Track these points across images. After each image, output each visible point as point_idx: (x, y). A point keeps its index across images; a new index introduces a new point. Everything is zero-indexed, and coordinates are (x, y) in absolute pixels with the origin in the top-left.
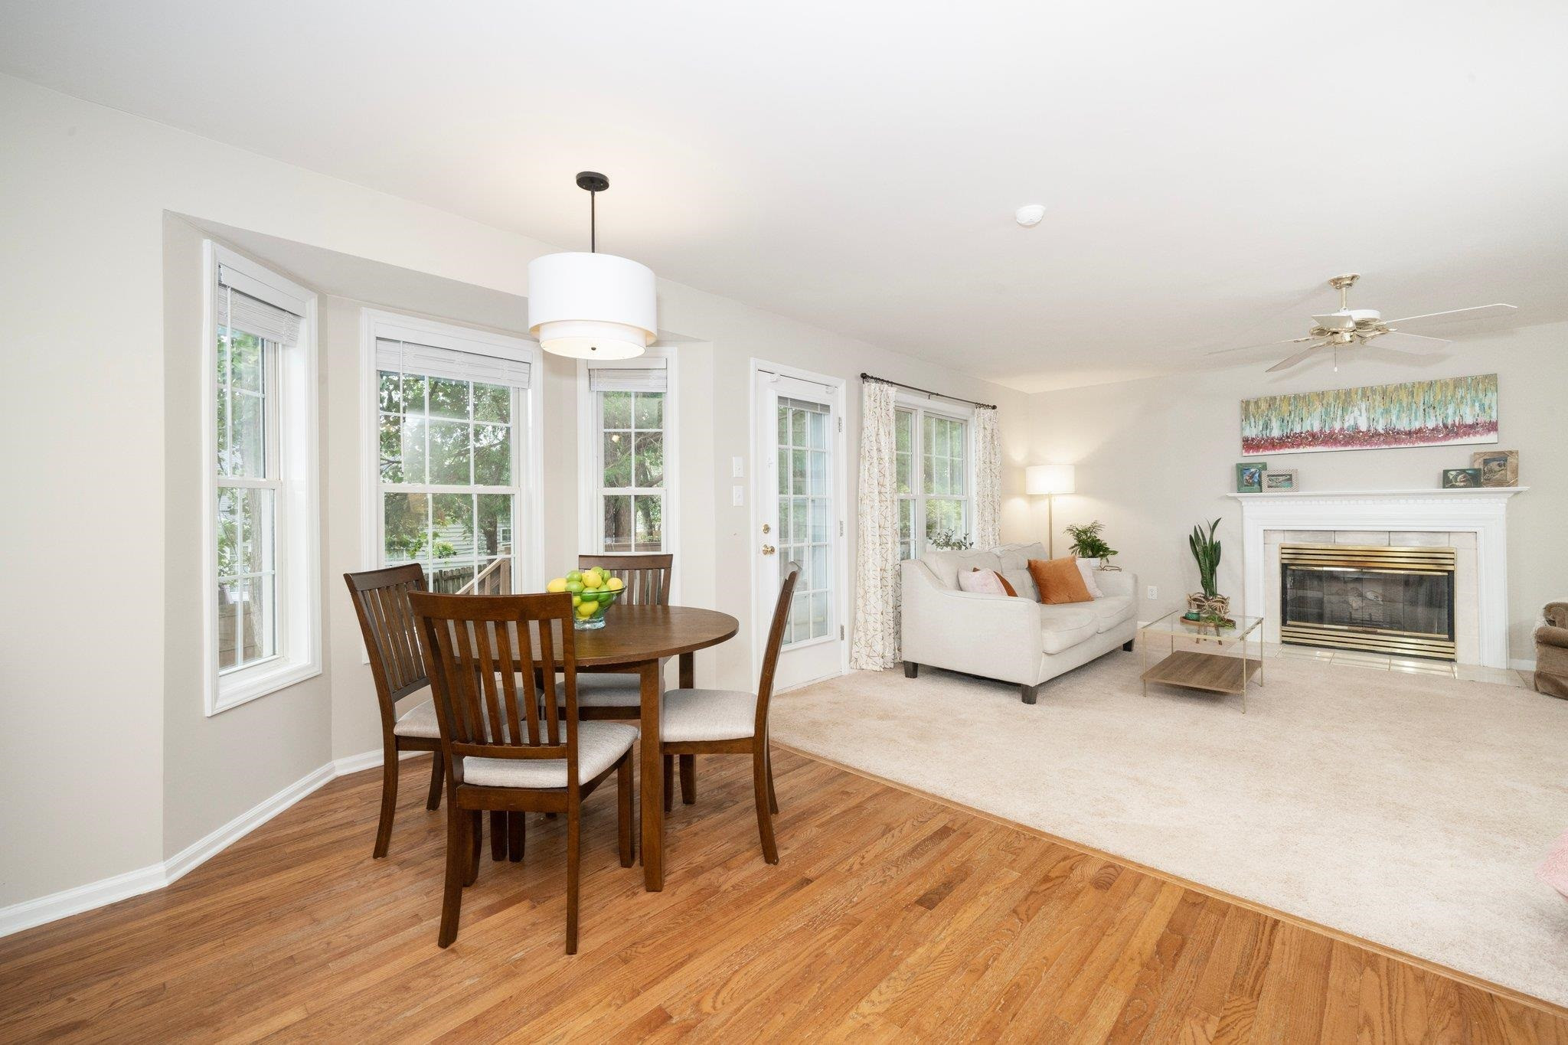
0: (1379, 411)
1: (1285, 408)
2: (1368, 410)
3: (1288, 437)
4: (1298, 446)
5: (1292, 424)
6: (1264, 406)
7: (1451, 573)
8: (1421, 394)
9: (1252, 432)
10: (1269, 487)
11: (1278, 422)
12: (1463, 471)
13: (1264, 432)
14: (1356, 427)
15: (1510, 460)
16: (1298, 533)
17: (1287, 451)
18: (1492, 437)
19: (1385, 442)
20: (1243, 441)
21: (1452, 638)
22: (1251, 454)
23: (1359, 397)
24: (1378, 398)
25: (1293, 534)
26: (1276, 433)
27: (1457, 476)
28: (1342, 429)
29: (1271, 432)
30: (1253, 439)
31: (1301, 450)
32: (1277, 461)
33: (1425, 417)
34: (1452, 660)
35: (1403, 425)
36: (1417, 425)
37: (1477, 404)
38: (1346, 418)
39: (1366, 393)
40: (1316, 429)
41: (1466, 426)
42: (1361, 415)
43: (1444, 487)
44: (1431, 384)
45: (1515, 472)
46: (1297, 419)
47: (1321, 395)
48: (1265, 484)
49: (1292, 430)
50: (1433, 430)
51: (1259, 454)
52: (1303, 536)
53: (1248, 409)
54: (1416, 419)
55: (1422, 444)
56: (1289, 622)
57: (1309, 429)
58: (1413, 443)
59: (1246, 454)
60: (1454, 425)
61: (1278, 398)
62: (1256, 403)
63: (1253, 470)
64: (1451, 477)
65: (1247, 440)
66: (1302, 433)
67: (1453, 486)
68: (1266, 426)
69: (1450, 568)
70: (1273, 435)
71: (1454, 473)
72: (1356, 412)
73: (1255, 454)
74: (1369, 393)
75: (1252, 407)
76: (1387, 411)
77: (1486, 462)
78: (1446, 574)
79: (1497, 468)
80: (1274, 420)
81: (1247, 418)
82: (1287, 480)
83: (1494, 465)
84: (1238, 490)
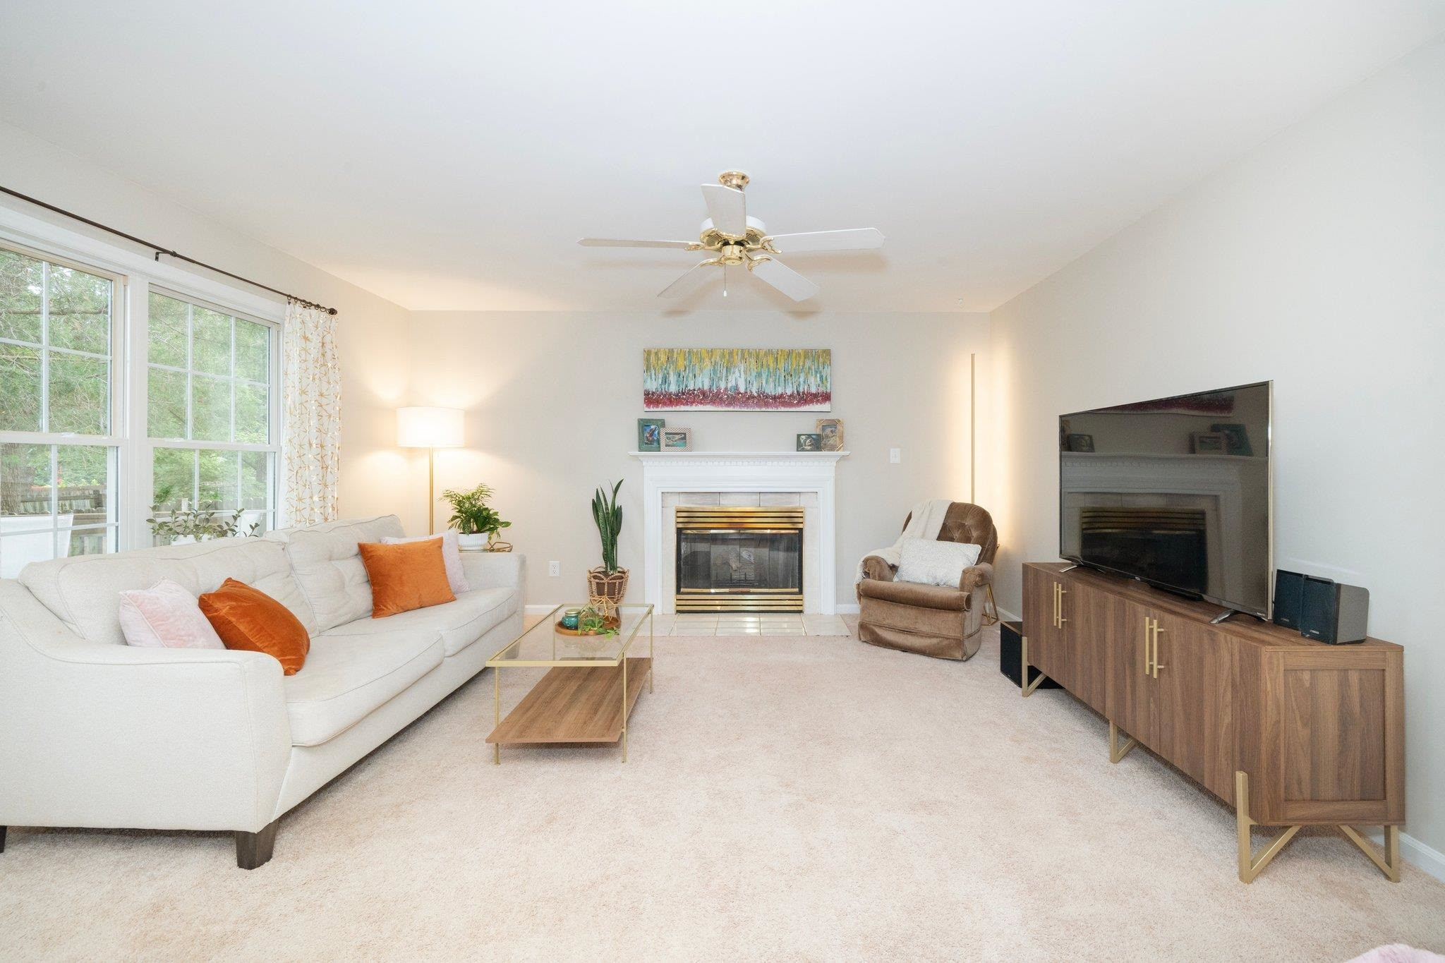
0: (754, 374)
1: (681, 363)
2: (745, 372)
3: (683, 394)
4: (692, 403)
5: (687, 380)
6: (663, 358)
7: (801, 530)
8: (783, 361)
9: (653, 386)
10: (666, 446)
11: (675, 376)
12: (809, 436)
13: (663, 386)
14: (736, 388)
15: (839, 427)
16: (691, 495)
17: (683, 408)
18: (825, 407)
19: (758, 405)
20: (645, 394)
21: (801, 592)
22: (652, 409)
23: (739, 359)
24: (753, 361)
25: (686, 495)
26: (673, 388)
27: (806, 440)
28: (726, 389)
29: (669, 386)
30: (653, 393)
31: (694, 408)
32: (675, 417)
33: (785, 383)
34: (801, 612)
35: (770, 390)
36: (779, 391)
37: (818, 375)
38: (730, 378)
39: (745, 354)
40: (706, 388)
41: (812, 394)
42: (740, 377)
43: (798, 451)
44: (790, 353)
45: (841, 438)
46: (691, 375)
47: (711, 352)
48: (663, 443)
49: (686, 386)
50: (791, 396)
51: (659, 409)
52: (694, 498)
53: (649, 357)
54: (779, 385)
55: (783, 409)
56: (682, 590)
57: (701, 387)
58: (777, 407)
59: (647, 409)
60: (803, 393)
61: (675, 351)
62: (656, 354)
63: (653, 427)
64: (802, 441)
65: (649, 394)
66: (694, 390)
67: (803, 450)
68: (665, 380)
69: (800, 526)
70: (671, 390)
71: (803, 437)
72: (737, 374)
73: (655, 409)
74: (746, 356)
75: (653, 357)
76: (759, 375)
77: (824, 428)
78: (797, 531)
79: (831, 435)
80: (671, 373)
81: (648, 369)
82: (682, 438)
83: (828, 431)
84: (640, 450)
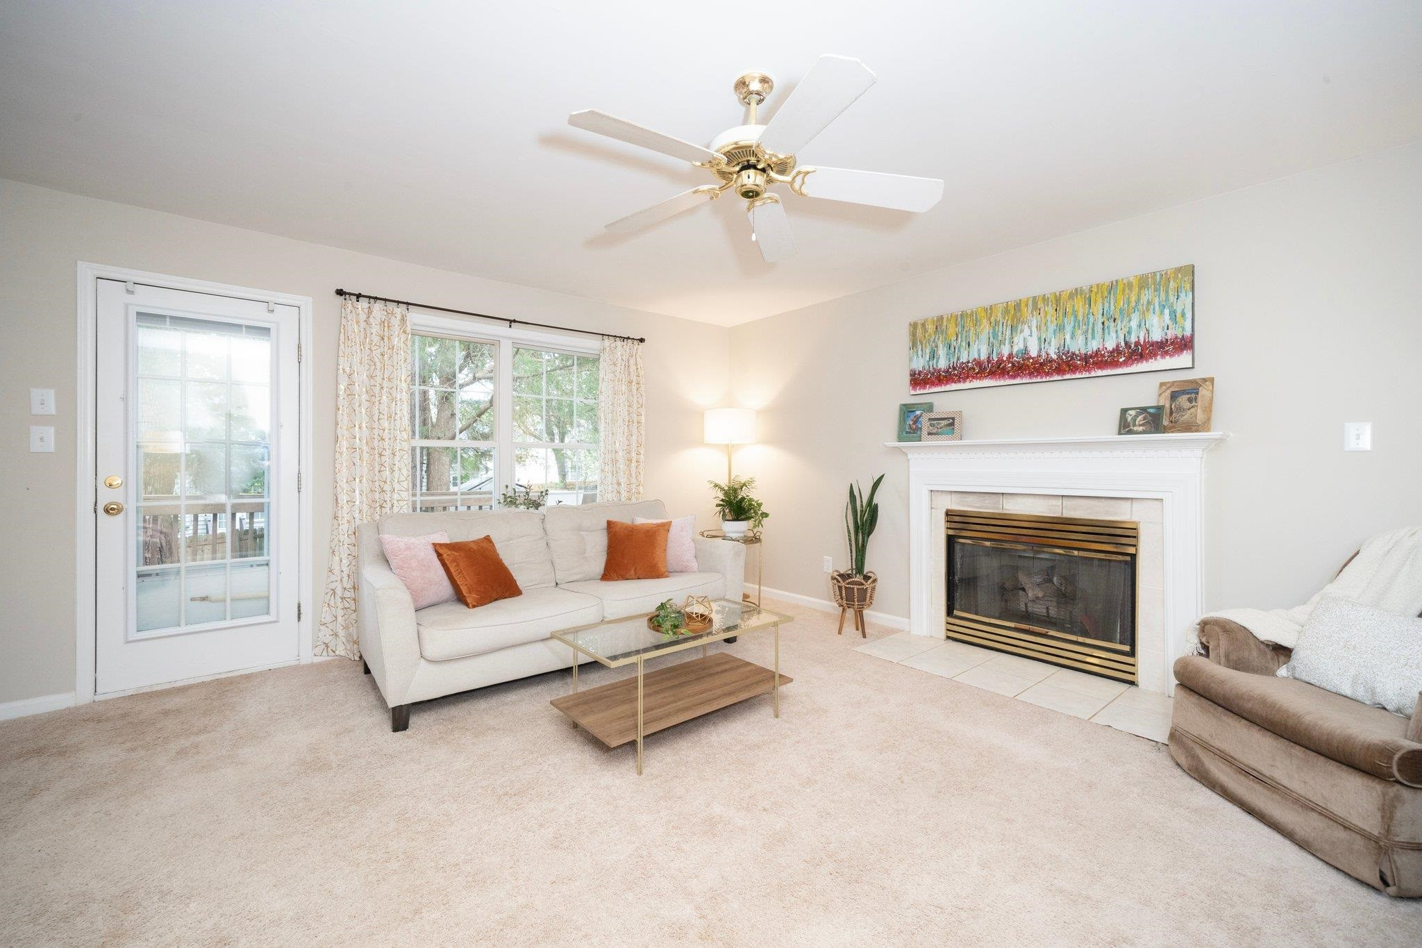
0: (1052, 327)
1: (952, 330)
2: (1039, 328)
3: (954, 368)
4: (965, 381)
5: (959, 351)
6: (931, 328)
7: (1134, 556)
8: (1100, 301)
9: (920, 364)
10: (929, 434)
11: (945, 349)
12: (1143, 410)
13: (931, 363)
14: (1026, 350)
15: (1203, 392)
16: (964, 495)
17: (954, 386)
18: (1184, 359)
19: (1058, 372)
20: (911, 375)
21: (1133, 652)
22: (918, 392)
23: (1029, 311)
24: (1050, 310)
25: (959, 495)
26: (942, 364)
27: (1136, 416)
28: (1010, 356)
29: (937, 362)
30: (920, 372)
31: (967, 385)
32: (945, 400)
33: (1104, 333)
34: (1133, 683)
35: (1078, 345)
36: (1094, 345)
37: (1167, 311)
38: (1016, 340)
39: (1036, 304)
40: (983, 357)
41: (1152, 344)
42: (1031, 336)
43: (1120, 433)
44: (1112, 287)
45: (1208, 409)
46: (964, 344)
47: (989, 310)
49: (958, 359)
50: (1113, 351)
51: (926, 391)
52: (970, 499)
53: (915, 331)
54: (1093, 338)
55: (1100, 373)
56: (956, 612)
57: (976, 357)
58: (1089, 371)
59: (913, 392)
60: (1137, 344)
61: (945, 317)
62: (923, 325)
63: (918, 413)
64: (1129, 419)
65: (915, 374)
66: (968, 362)
67: (1130, 432)
68: (933, 355)
69: (1131, 550)
70: (939, 367)
71: (1133, 413)
72: (1027, 331)
73: (922, 391)
74: (1040, 305)
75: (919, 331)
76: (1061, 328)
77: (1174, 396)
78: (1128, 558)
79: (1187, 405)
80: (941, 346)
81: (914, 345)
82: (949, 424)
83: (1183, 400)
84: (900, 439)
